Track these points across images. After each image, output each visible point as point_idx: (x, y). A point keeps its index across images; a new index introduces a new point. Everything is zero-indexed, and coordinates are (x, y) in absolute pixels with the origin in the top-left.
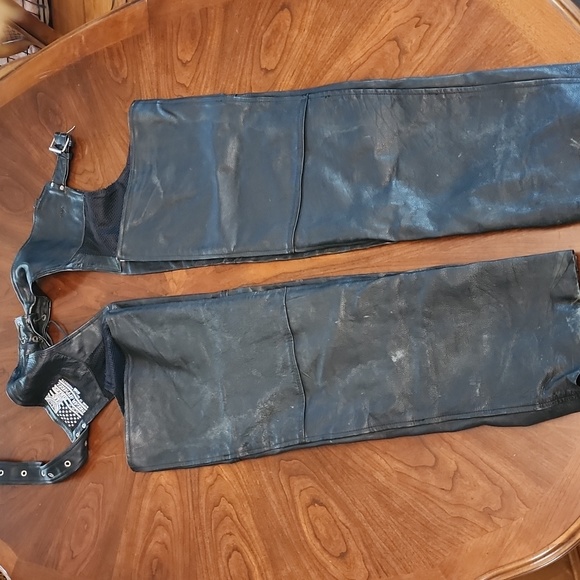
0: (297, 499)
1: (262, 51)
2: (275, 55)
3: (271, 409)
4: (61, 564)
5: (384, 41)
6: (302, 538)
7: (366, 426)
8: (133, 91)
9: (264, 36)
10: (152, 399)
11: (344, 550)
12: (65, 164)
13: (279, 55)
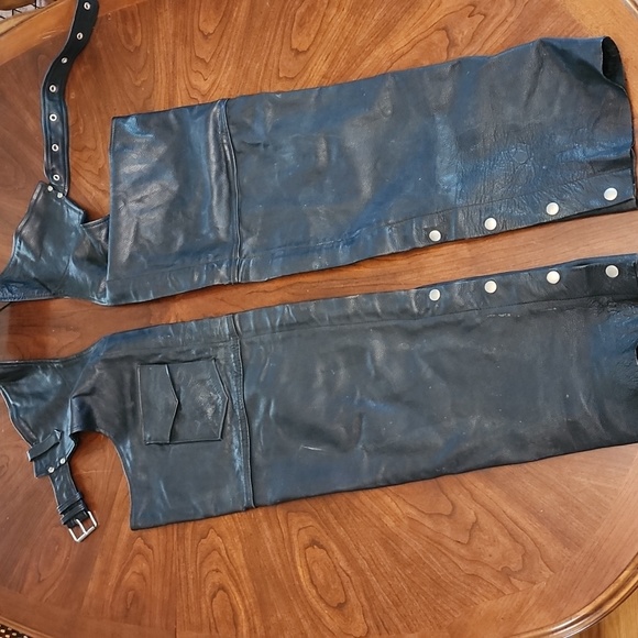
0: (295, 538)
1: (294, 29)
2: (309, 35)
4: (26, 586)
5: (432, 29)
6: (297, 583)
8: (145, 63)
9: (298, 12)
11: (342, 600)
13: (313, 36)
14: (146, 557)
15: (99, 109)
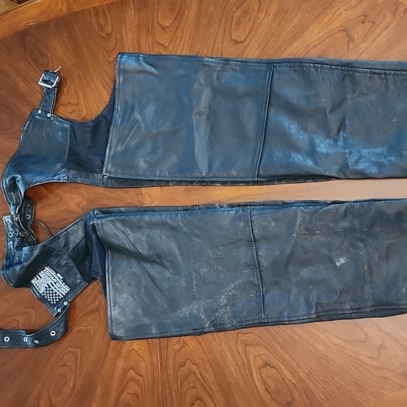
0: (252, 362)
1: (233, 26)
2: (244, 31)
3: (234, 296)
5: (336, 30)
6: (255, 392)
7: (313, 312)
8: (116, 45)
9: (235, 15)
10: (129, 285)
11: (290, 400)
12: (53, 96)
13: (247, 31)
14: (138, 383)
15: (79, 76)
